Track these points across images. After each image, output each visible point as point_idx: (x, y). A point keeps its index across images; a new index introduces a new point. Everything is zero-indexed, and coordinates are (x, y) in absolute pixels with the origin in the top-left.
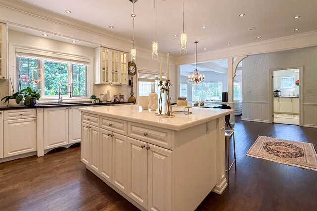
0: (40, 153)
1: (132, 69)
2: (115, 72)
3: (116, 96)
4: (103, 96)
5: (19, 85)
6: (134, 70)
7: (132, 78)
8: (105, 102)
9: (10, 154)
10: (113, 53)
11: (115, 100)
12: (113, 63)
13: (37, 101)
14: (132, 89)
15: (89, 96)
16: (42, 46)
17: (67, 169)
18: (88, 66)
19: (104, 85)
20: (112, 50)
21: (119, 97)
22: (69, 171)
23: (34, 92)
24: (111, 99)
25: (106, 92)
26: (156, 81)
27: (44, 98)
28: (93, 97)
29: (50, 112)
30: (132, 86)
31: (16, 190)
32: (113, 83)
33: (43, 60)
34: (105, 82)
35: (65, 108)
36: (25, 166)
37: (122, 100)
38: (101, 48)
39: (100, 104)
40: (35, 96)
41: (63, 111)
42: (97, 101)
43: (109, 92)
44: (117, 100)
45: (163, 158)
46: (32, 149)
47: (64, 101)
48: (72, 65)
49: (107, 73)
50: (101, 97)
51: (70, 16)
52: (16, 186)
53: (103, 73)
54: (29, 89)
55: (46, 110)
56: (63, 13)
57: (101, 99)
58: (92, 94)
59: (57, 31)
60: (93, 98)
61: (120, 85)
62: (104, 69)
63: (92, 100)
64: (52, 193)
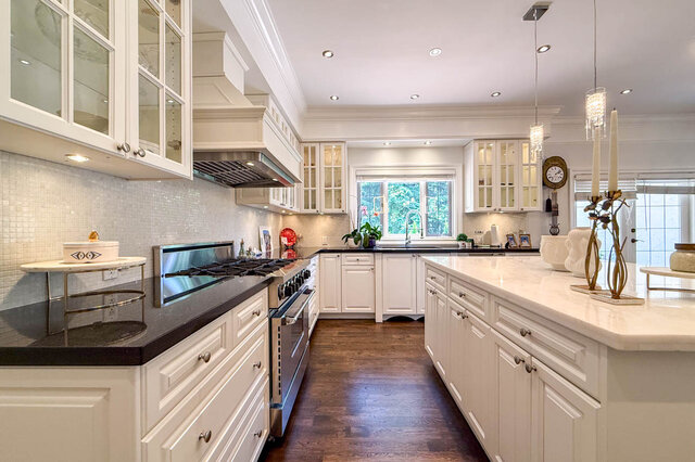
0: (379, 319)
1: (555, 174)
2: (508, 187)
3: (510, 238)
4: (481, 236)
5: (359, 219)
6: (561, 175)
7: (555, 195)
8: (487, 247)
9: (347, 310)
10: (503, 148)
11: (507, 245)
12: (503, 167)
13: (378, 242)
14: (554, 221)
15: (455, 236)
16: (385, 160)
17: (405, 355)
18: (453, 180)
19: (484, 213)
20: (499, 142)
21: (517, 238)
22: (408, 360)
23: (375, 230)
24: (501, 241)
25: (487, 228)
26: (638, 195)
27: (388, 238)
28: (462, 238)
29: (391, 260)
30: (556, 214)
31: (342, 359)
32: (504, 209)
33: (386, 182)
34: (484, 209)
35: (411, 255)
36: (359, 331)
37: (525, 244)
38: (477, 143)
39: (475, 250)
40: (376, 235)
41: (408, 260)
42: (468, 245)
43: (494, 228)
44: (513, 245)
45: (574, 414)
46: (369, 310)
47: (412, 243)
48: (427, 184)
49: (490, 190)
50: (478, 239)
51: (418, 102)
52: (344, 353)
53: (481, 190)
54: (368, 226)
55: (385, 255)
56: (408, 101)
57: (477, 242)
58: (461, 232)
59: (403, 134)
60: (459, 240)
61: (523, 213)
62: (481, 182)
63: (460, 243)
64: (376, 382)
